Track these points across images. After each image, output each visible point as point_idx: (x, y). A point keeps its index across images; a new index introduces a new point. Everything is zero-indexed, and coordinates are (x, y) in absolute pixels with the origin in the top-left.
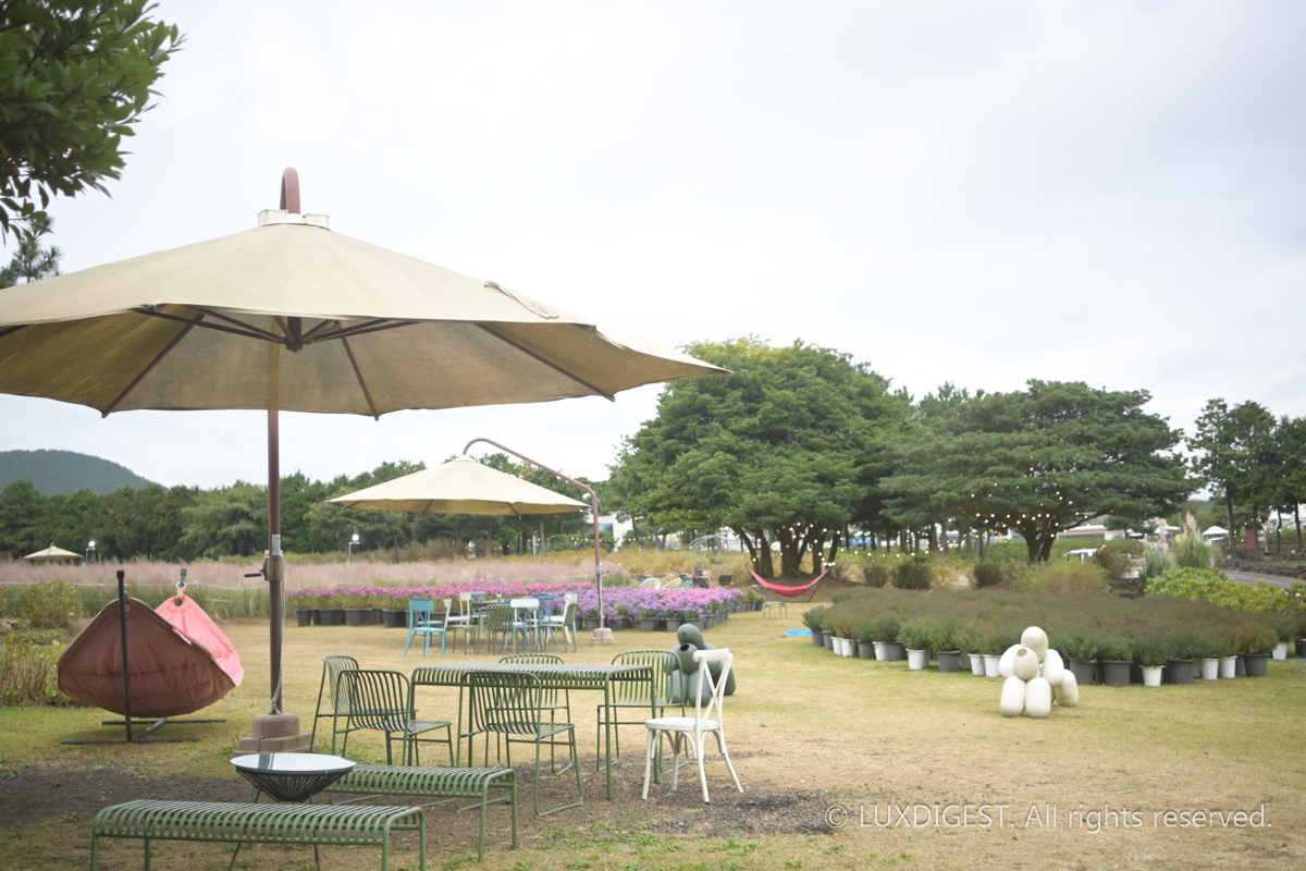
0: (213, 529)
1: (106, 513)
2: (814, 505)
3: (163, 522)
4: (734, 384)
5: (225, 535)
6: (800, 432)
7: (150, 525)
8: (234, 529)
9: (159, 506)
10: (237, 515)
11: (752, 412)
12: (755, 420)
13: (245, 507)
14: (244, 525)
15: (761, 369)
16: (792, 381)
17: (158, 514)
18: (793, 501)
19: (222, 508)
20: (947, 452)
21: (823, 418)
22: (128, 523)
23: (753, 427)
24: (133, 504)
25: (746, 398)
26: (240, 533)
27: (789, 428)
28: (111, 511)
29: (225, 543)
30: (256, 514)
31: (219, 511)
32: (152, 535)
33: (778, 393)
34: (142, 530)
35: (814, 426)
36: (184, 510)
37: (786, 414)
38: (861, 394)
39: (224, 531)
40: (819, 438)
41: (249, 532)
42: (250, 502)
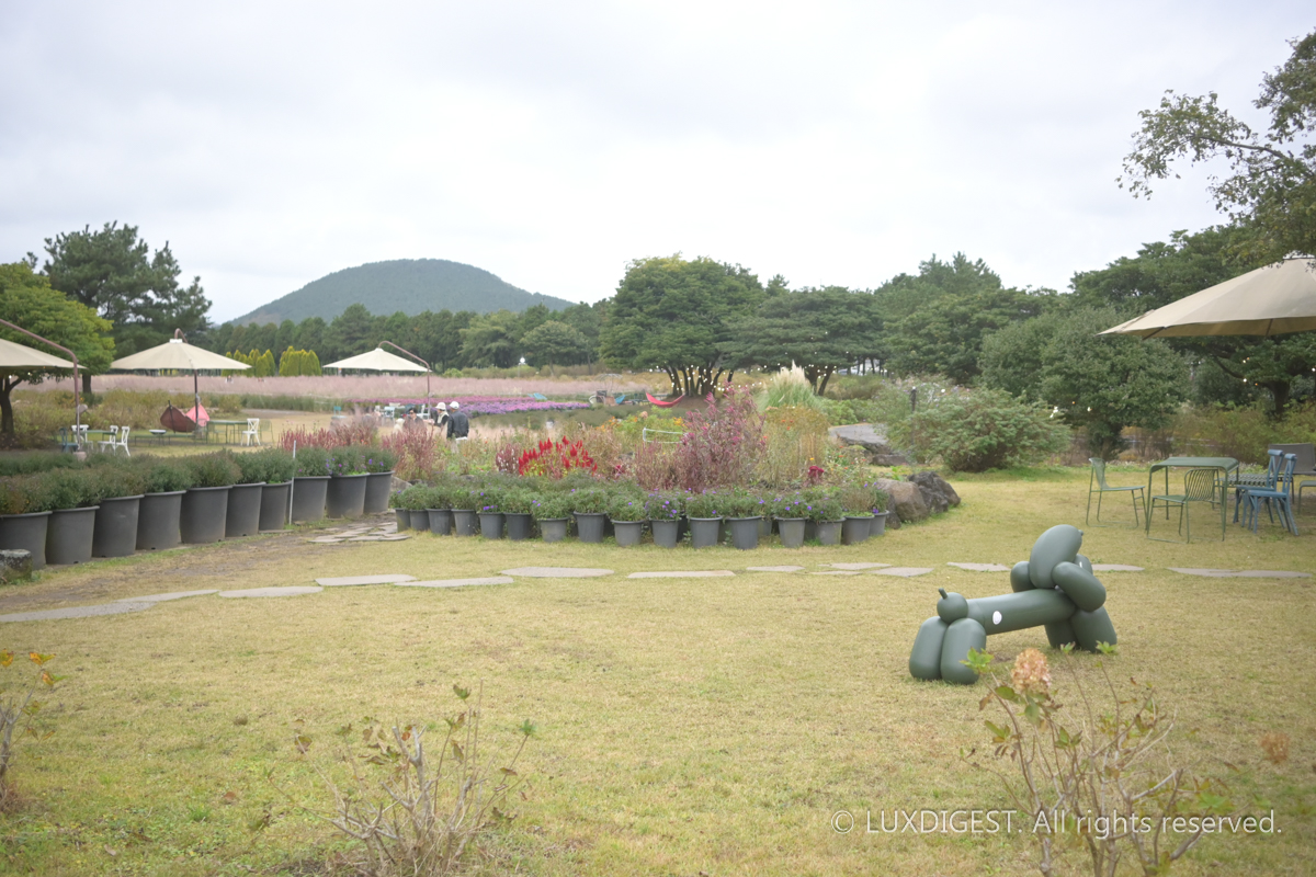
0: (480, 346)
1: (412, 330)
2: (680, 357)
3: (450, 338)
4: (650, 284)
5: (489, 350)
6: (684, 314)
7: (441, 341)
8: (494, 345)
9: (449, 326)
10: (497, 336)
11: (658, 301)
12: (657, 307)
13: (502, 329)
14: (501, 343)
15: (666, 276)
16: (682, 284)
17: (447, 332)
18: (667, 354)
19: (485, 329)
20: (744, 330)
21: (699, 306)
22: (427, 338)
23: (656, 310)
24: (430, 324)
25: (655, 293)
26: (498, 348)
27: (677, 312)
28: (416, 329)
29: (489, 356)
30: (510, 335)
31: (484, 332)
32: (444, 348)
33: (672, 291)
34: (436, 344)
35: (694, 310)
36: (461, 331)
37: (675, 303)
38: (729, 290)
39: (488, 346)
40: (695, 316)
41: (504, 348)
42: (506, 325)
